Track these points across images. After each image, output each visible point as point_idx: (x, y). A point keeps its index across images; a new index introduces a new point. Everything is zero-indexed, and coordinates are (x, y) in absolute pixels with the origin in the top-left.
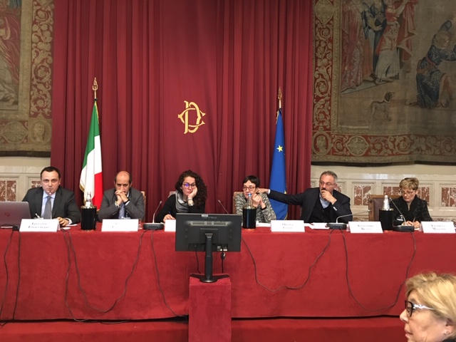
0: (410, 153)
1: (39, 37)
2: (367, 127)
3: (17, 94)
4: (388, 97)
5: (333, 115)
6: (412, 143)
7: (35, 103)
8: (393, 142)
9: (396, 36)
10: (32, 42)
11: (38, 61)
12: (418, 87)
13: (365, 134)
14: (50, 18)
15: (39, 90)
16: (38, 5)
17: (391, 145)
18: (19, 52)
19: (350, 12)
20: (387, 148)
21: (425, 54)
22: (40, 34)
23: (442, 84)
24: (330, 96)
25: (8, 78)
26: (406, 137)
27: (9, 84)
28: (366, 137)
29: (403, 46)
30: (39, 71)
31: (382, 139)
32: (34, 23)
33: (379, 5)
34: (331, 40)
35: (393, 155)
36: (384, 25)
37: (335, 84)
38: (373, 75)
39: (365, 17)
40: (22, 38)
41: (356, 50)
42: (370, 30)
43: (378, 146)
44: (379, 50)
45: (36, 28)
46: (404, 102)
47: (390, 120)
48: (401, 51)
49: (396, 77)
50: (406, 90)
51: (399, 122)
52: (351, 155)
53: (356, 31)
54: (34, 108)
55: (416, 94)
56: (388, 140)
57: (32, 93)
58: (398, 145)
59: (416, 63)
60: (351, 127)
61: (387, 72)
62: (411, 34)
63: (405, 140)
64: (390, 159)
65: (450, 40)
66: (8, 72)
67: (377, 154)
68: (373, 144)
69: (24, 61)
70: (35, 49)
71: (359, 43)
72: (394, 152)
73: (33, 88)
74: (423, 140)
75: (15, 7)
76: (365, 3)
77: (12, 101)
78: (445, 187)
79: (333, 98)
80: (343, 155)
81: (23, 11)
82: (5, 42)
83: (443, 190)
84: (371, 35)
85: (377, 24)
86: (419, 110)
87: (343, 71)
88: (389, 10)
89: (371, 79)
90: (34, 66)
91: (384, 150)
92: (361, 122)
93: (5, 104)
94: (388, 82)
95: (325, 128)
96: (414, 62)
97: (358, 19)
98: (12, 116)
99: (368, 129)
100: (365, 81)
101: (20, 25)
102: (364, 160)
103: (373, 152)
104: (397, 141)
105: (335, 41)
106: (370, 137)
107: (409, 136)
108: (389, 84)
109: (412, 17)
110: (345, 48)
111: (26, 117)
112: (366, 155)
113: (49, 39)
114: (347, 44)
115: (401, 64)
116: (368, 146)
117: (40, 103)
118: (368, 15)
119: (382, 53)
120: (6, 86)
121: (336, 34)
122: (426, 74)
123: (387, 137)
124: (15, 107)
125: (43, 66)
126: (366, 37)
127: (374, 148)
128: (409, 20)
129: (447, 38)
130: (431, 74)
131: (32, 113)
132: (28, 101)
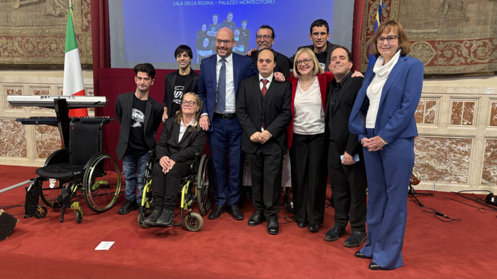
0: (491, 62)
2: (436, 30)
6: (495, 49)
7: (86, 17)
8: (469, 48)
13: (432, 39)
17: (465, 52)
20: (460, 56)
26: (487, 41)
28: (432, 43)
31: (454, 44)
35: (466, 64)
43: (448, 54)
47: (467, 20)
51: (479, 23)
56: (462, 45)
57: (83, 7)
58: (475, 52)
60: (414, 31)
63: (485, 45)
64: (459, 69)
67: (445, 63)
68: (442, 51)
72: (469, 61)
91: (456, 58)
92: (427, 24)
99: (436, 33)
102: (427, 70)
103: (441, 61)
104: (474, 47)
106: (439, 42)
107: (491, 40)
111: (79, 31)
112: (431, 64)
116: (435, 53)
120: (61, 2)
123: (461, 42)
127: (442, 56)
131: (84, 27)
132: (79, 16)
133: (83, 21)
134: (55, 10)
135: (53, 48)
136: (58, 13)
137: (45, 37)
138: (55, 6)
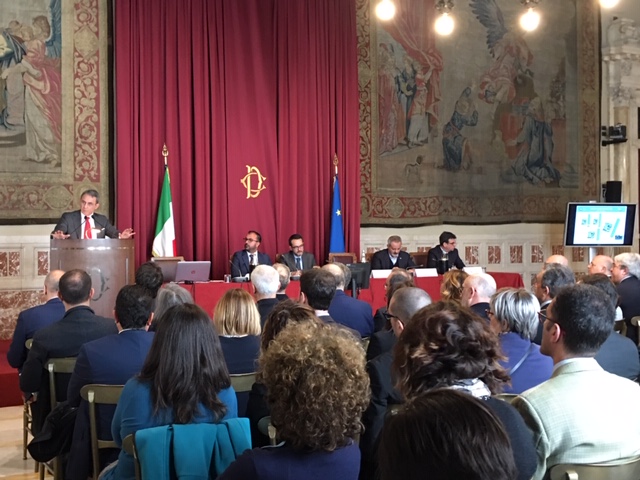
0: (440, 214)
1: (83, 93)
2: (403, 189)
3: (60, 156)
4: (420, 160)
5: (373, 177)
6: (440, 205)
7: (81, 165)
8: (425, 204)
9: (424, 101)
10: (75, 98)
11: (81, 119)
12: (445, 151)
13: (401, 196)
14: (94, 72)
15: (84, 151)
16: (80, 56)
17: (423, 206)
18: (61, 108)
19: (384, 76)
20: (420, 210)
21: (449, 119)
22: (82, 88)
23: (464, 149)
24: (370, 158)
25: (49, 136)
26: (435, 198)
27: (50, 144)
28: (402, 199)
29: (431, 111)
30: (84, 130)
31: (415, 201)
32: (76, 76)
33: (409, 71)
34: (369, 104)
35: (425, 216)
36: (414, 90)
37: (373, 147)
38: (406, 139)
39: (398, 82)
40: (63, 92)
41: (391, 114)
42: (403, 95)
43: (412, 208)
44: (411, 114)
45: (78, 82)
46: (432, 165)
47: (422, 182)
48: (429, 115)
49: (426, 141)
50: (434, 154)
51: (429, 184)
52: (389, 217)
53: (390, 95)
54: (79, 171)
55: (443, 157)
56: (420, 201)
57: (76, 154)
58: (429, 207)
59: (442, 128)
60: (389, 189)
61: (418, 136)
62: (438, 100)
63: (434, 201)
64: (422, 220)
65: (470, 105)
66: (48, 131)
67: (411, 216)
68: (408, 206)
69: (67, 119)
70: (78, 106)
71: (393, 107)
72: (426, 214)
73: (78, 148)
74: (449, 201)
75: (54, 57)
76: (397, 68)
77: (54, 163)
78: (468, 245)
79: (373, 162)
80: (382, 217)
81: (63, 62)
82: (43, 96)
83: (466, 248)
84: (404, 100)
85: (408, 89)
86: (445, 173)
87: (381, 134)
88: (419, 76)
89: (405, 143)
90: (78, 124)
91: (418, 212)
92: (397, 184)
93: (47, 166)
94: (419, 145)
95: (367, 191)
96: (440, 127)
97: (392, 83)
98: (55, 179)
99: (403, 191)
100: (400, 144)
101: (60, 78)
102: (401, 222)
103: (408, 213)
104: (428, 203)
105: (373, 105)
106: (405, 199)
107: (437, 197)
108: (420, 148)
109: (438, 83)
110: (382, 111)
111: (70, 180)
112: (403, 216)
113: (94, 95)
114: (383, 108)
115: (430, 129)
116: (403, 208)
117: (86, 165)
118: (401, 79)
119: (414, 118)
120: (47, 146)
121: (374, 98)
122: (451, 138)
123: (420, 199)
124: (58, 170)
125: (88, 125)
126: (400, 102)
127: (409, 210)
128: (436, 86)
129: (467, 104)
130: (455, 137)
131: (77, 177)
132: (72, 163)
133: (75, 169)
134: (38, 155)
135: (32, 200)
136: (42, 158)
137: (21, 186)
138: (38, 150)
